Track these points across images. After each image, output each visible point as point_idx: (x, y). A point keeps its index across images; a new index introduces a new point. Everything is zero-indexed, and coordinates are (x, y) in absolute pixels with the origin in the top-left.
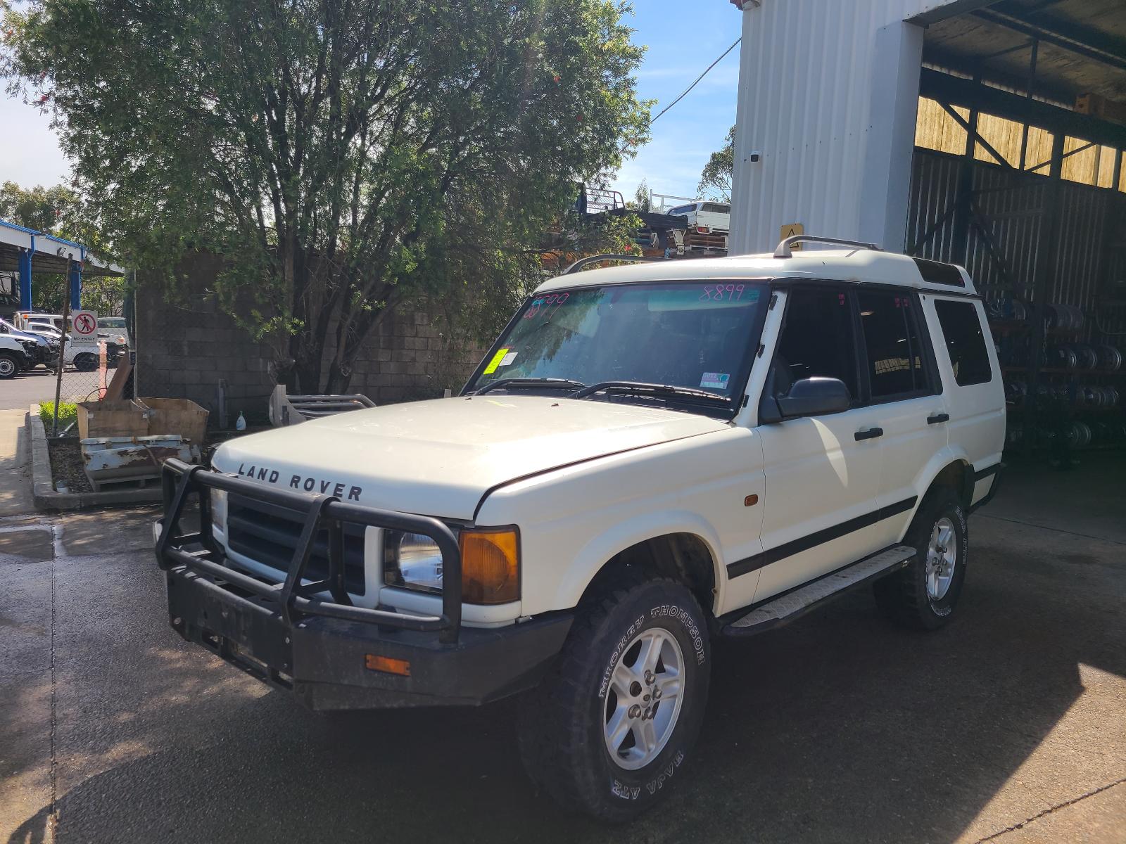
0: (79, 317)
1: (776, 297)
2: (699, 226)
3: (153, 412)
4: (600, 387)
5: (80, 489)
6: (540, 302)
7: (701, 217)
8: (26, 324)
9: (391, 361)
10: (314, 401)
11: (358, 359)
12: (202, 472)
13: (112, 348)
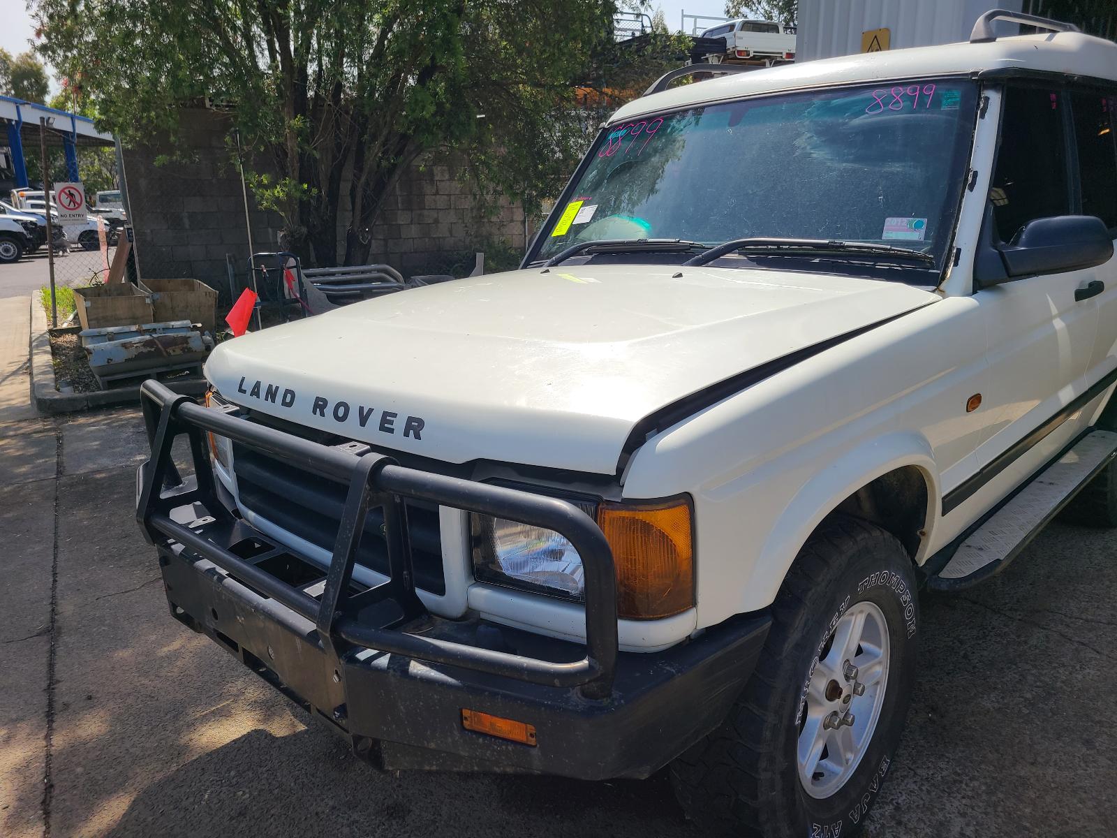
0: (63, 191)
1: (987, 99)
2: (738, 49)
3: (157, 296)
4: (729, 249)
5: (87, 387)
6: (622, 133)
7: (741, 38)
8: (23, 202)
9: (412, 224)
10: (333, 274)
11: (377, 223)
12: (189, 406)
13: (114, 223)
